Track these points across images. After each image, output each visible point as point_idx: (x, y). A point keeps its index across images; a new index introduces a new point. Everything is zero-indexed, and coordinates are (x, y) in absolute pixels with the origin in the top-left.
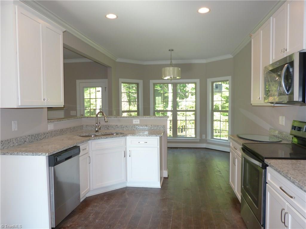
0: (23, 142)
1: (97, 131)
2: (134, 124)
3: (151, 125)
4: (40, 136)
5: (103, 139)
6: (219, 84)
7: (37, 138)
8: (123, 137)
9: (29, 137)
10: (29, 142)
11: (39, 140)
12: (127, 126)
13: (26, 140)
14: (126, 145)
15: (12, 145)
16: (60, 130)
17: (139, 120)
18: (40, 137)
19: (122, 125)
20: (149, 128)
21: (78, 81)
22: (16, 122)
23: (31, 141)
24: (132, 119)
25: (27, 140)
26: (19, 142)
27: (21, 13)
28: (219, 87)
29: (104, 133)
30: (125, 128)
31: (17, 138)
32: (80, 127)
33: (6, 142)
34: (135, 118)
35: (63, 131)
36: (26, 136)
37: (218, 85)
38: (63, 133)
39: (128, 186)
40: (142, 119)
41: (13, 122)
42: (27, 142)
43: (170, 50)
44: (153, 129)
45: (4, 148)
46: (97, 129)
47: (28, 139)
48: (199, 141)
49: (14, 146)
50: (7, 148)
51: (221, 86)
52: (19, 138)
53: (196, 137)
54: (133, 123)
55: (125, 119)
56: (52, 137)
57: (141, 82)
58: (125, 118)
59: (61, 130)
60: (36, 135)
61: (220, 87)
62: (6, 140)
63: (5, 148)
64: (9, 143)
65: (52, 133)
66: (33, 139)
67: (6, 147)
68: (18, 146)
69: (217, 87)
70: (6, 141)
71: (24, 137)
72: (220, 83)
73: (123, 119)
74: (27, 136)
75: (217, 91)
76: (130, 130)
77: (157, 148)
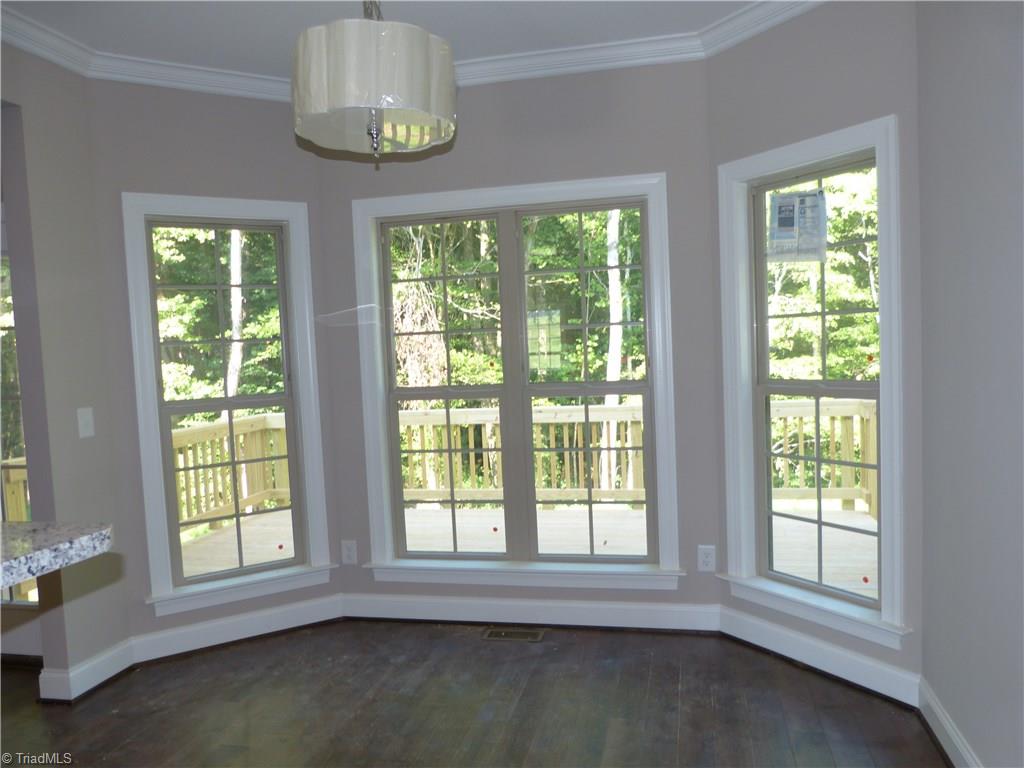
6: (803, 196)
28: (803, 213)
37: (797, 202)
48: (673, 586)
51: (815, 207)
53: (653, 556)
61: (809, 213)
69: (785, 221)
72: (810, 186)
75: (788, 243)
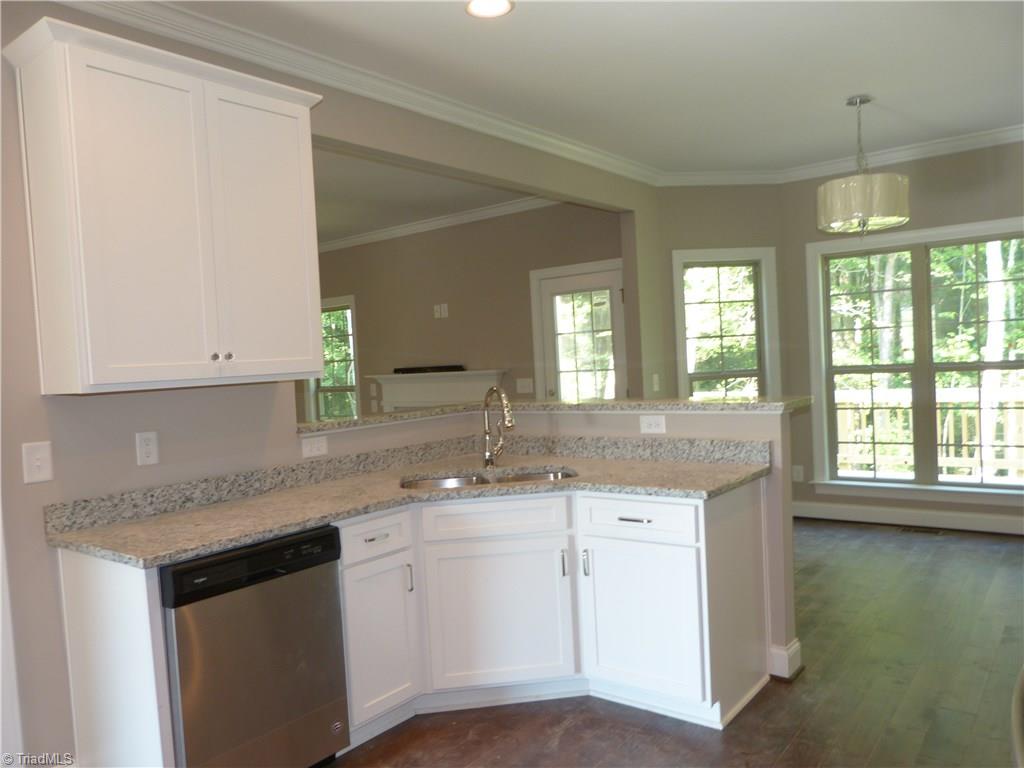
0: (180, 502)
1: (489, 462)
2: (644, 434)
3: (712, 442)
4: (259, 480)
5: (466, 497)
7: (242, 488)
8: (553, 494)
9: (203, 485)
10: (204, 502)
11: (252, 492)
12: (616, 444)
13: (194, 496)
14: (570, 524)
15: (128, 514)
16: (354, 457)
17: (662, 420)
18: (257, 485)
19: (599, 439)
20: (703, 453)
21: (535, 275)
22: (152, 435)
23: (215, 498)
24: (635, 412)
25: (197, 494)
26: (164, 502)
27: (88, 66)
29: (516, 469)
30: (610, 451)
31: (149, 490)
32: (459, 443)
33: (102, 504)
34: (644, 409)
35: (370, 460)
36: (190, 483)
38: (372, 466)
39: (592, 694)
40: (673, 412)
41: (137, 435)
42: (196, 501)
43: (851, 103)
44: (718, 455)
45: (95, 522)
46: (488, 454)
47: (202, 492)
49: (137, 515)
50: (108, 523)
52: (160, 487)
54: (639, 428)
55: (608, 412)
56: (317, 482)
57: (768, 255)
58: (608, 409)
59: (358, 457)
60: (237, 476)
62: (105, 497)
63: (100, 522)
64: (116, 505)
65: (313, 469)
66: (226, 492)
67: (106, 521)
68: (155, 514)
70: (103, 500)
71: (182, 486)
73: (603, 412)
74: (194, 483)
76: (629, 457)
77: (694, 551)
